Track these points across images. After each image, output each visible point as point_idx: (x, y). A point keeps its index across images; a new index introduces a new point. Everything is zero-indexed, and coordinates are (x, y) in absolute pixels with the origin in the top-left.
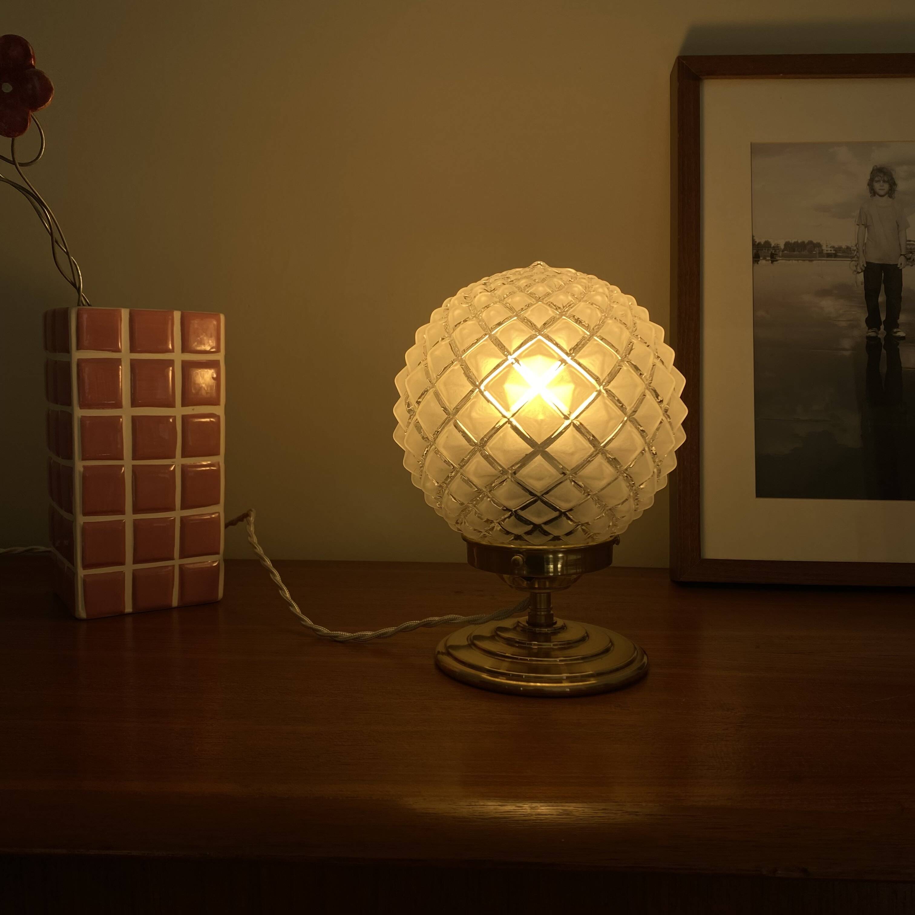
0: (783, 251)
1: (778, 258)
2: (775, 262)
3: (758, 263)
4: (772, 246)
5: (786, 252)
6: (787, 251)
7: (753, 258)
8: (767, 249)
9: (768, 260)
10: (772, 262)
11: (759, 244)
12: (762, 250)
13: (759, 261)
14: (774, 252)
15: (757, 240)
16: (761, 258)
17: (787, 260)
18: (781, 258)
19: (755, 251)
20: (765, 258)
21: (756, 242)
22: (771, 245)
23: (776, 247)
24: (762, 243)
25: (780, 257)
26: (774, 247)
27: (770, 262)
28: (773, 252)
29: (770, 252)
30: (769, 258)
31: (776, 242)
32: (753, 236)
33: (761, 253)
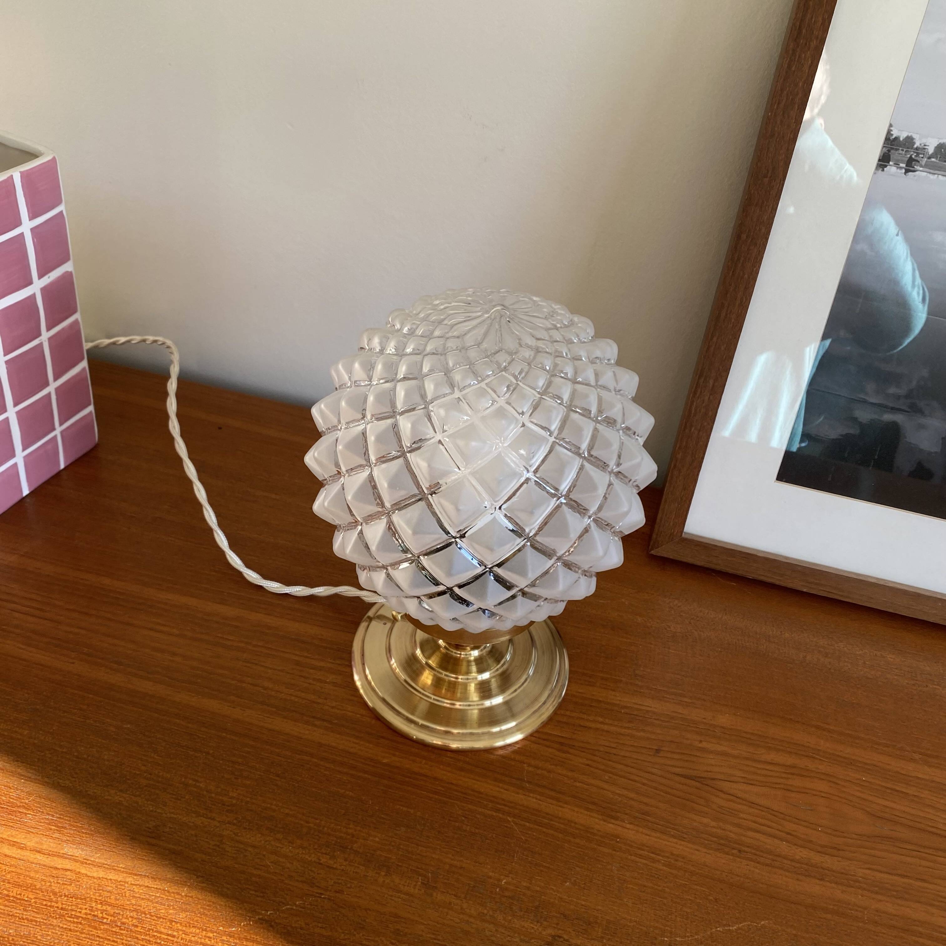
0: (929, 158)
1: (917, 168)
2: (910, 173)
3: (883, 170)
4: (915, 146)
5: (933, 160)
6: (937, 158)
7: (879, 160)
8: (905, 150)
9: (901, 168)
10: (907, 171)
11: (897, 138)
12: (897, 150)
13: (886, 166)
14: (916, 156)
15: (895, 133)
16: (891, 163)
17: (930, 173)
18: (921, 169)
19: (885, 150)
20: (896, 164)
21: (892, 135)
22: (914, 143)
23: (921, 150)
24: (901, 139)
25: (921, 166)
26: (917, 149)
27: (904, 171)
28: (913, 156)
29: (909, 156)
30: (903, 165)
31: (924, 141)
32: (891, 125)
33: (894, 155)
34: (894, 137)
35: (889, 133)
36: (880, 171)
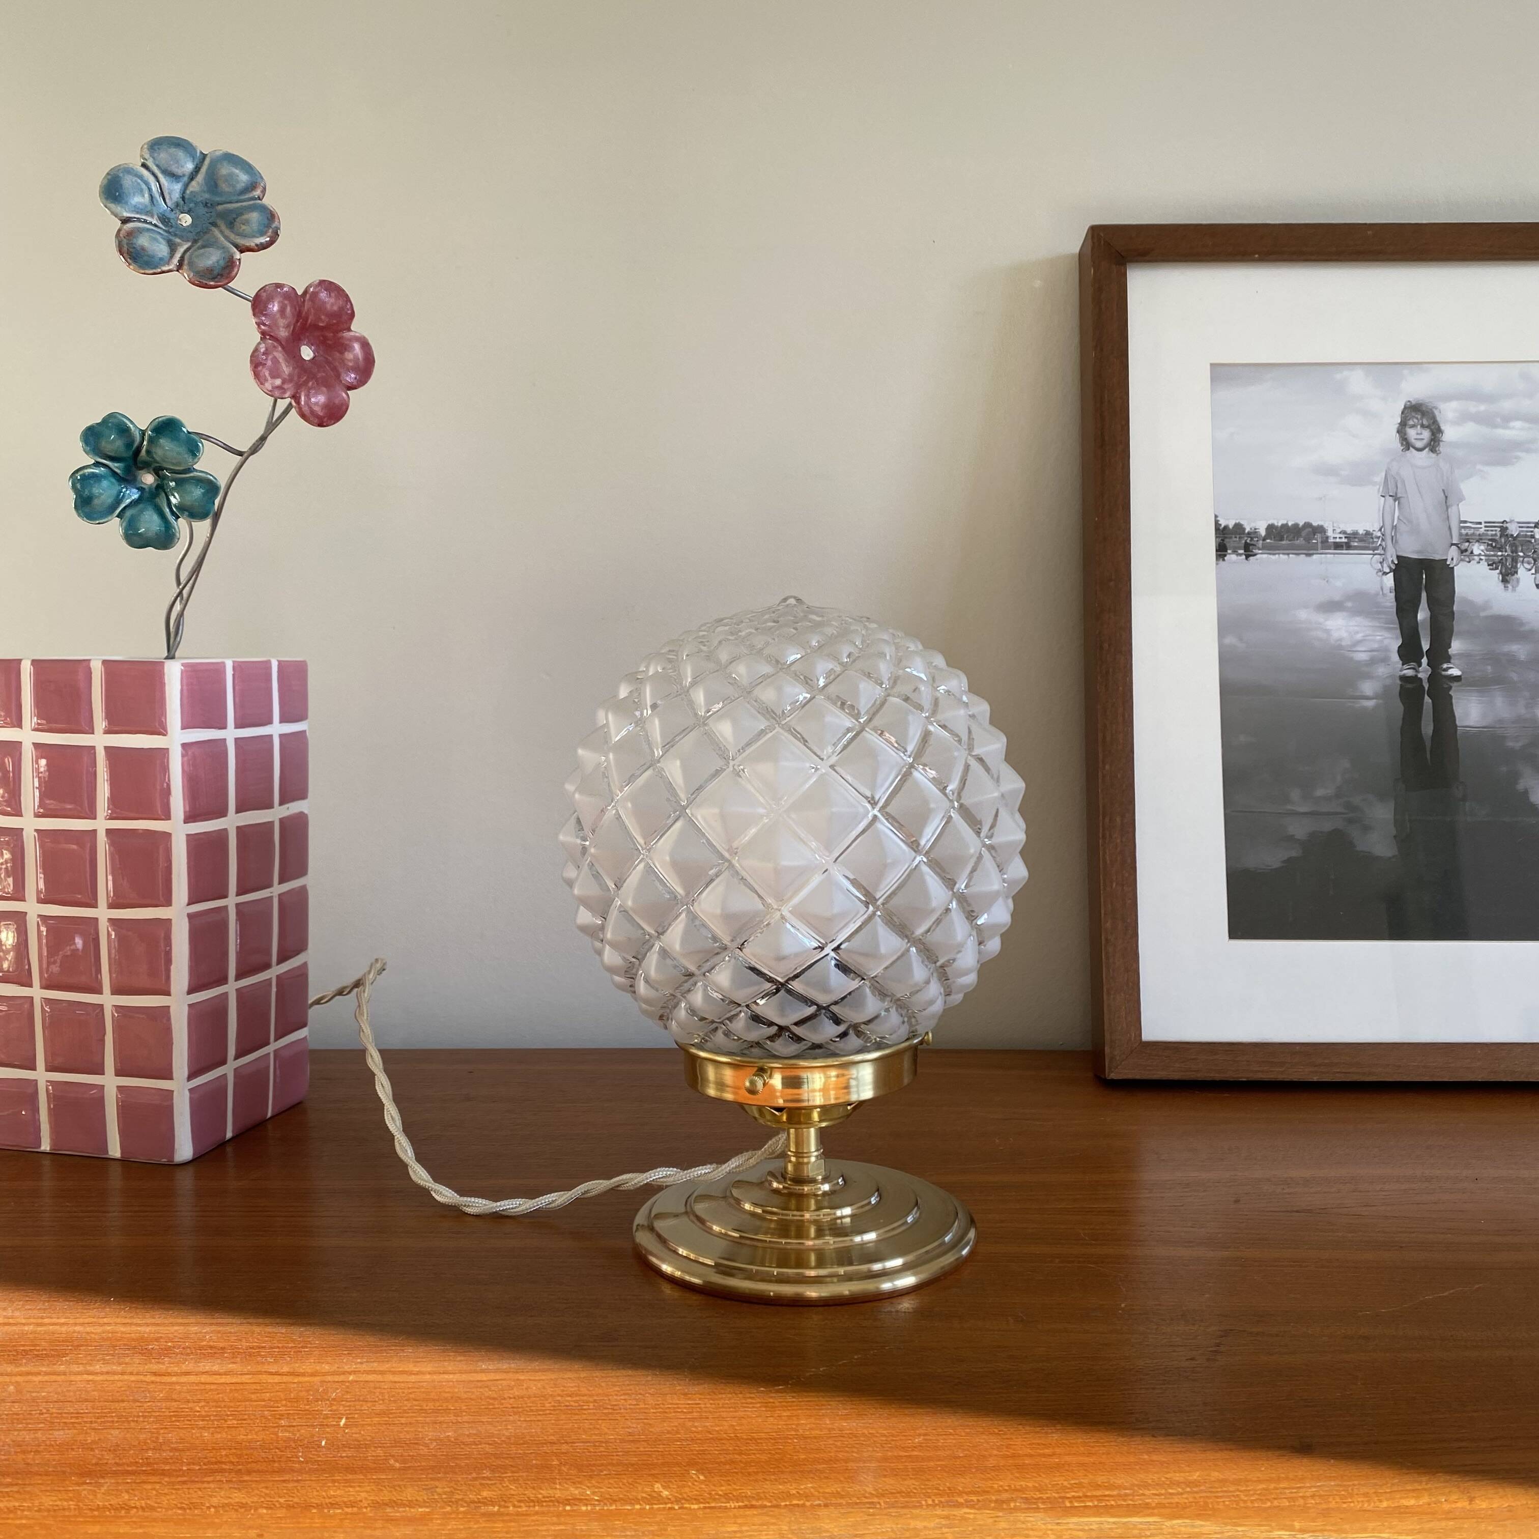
0: (1264, 540)
1: (1257, 551)
2: (1251, 558)
3: (1224, 560)
5: (1268, 541)
6: (1271, 539)
7: (1217, 551)
10: (1247, 557)
11: (1226, 527)
12: (1231, 538)
13: (1225, 555)
14: (1251, 541)
15: (1223, 523)
16: (1229, 551)
17: (1270, 554)
18: (1260, 552)
19: (1219, 540)
21: (1220, 525)
24: (1231, 527)
27: (1244, 557)
28: (1248, 541)
29: (1243, 542)
30: (1241, 551)
31: (1253, 525)
32: (1216, 516)
33: (1229, 543)
34: (1223, 526)
35: (1217, 523)
36: (1221, 562)
